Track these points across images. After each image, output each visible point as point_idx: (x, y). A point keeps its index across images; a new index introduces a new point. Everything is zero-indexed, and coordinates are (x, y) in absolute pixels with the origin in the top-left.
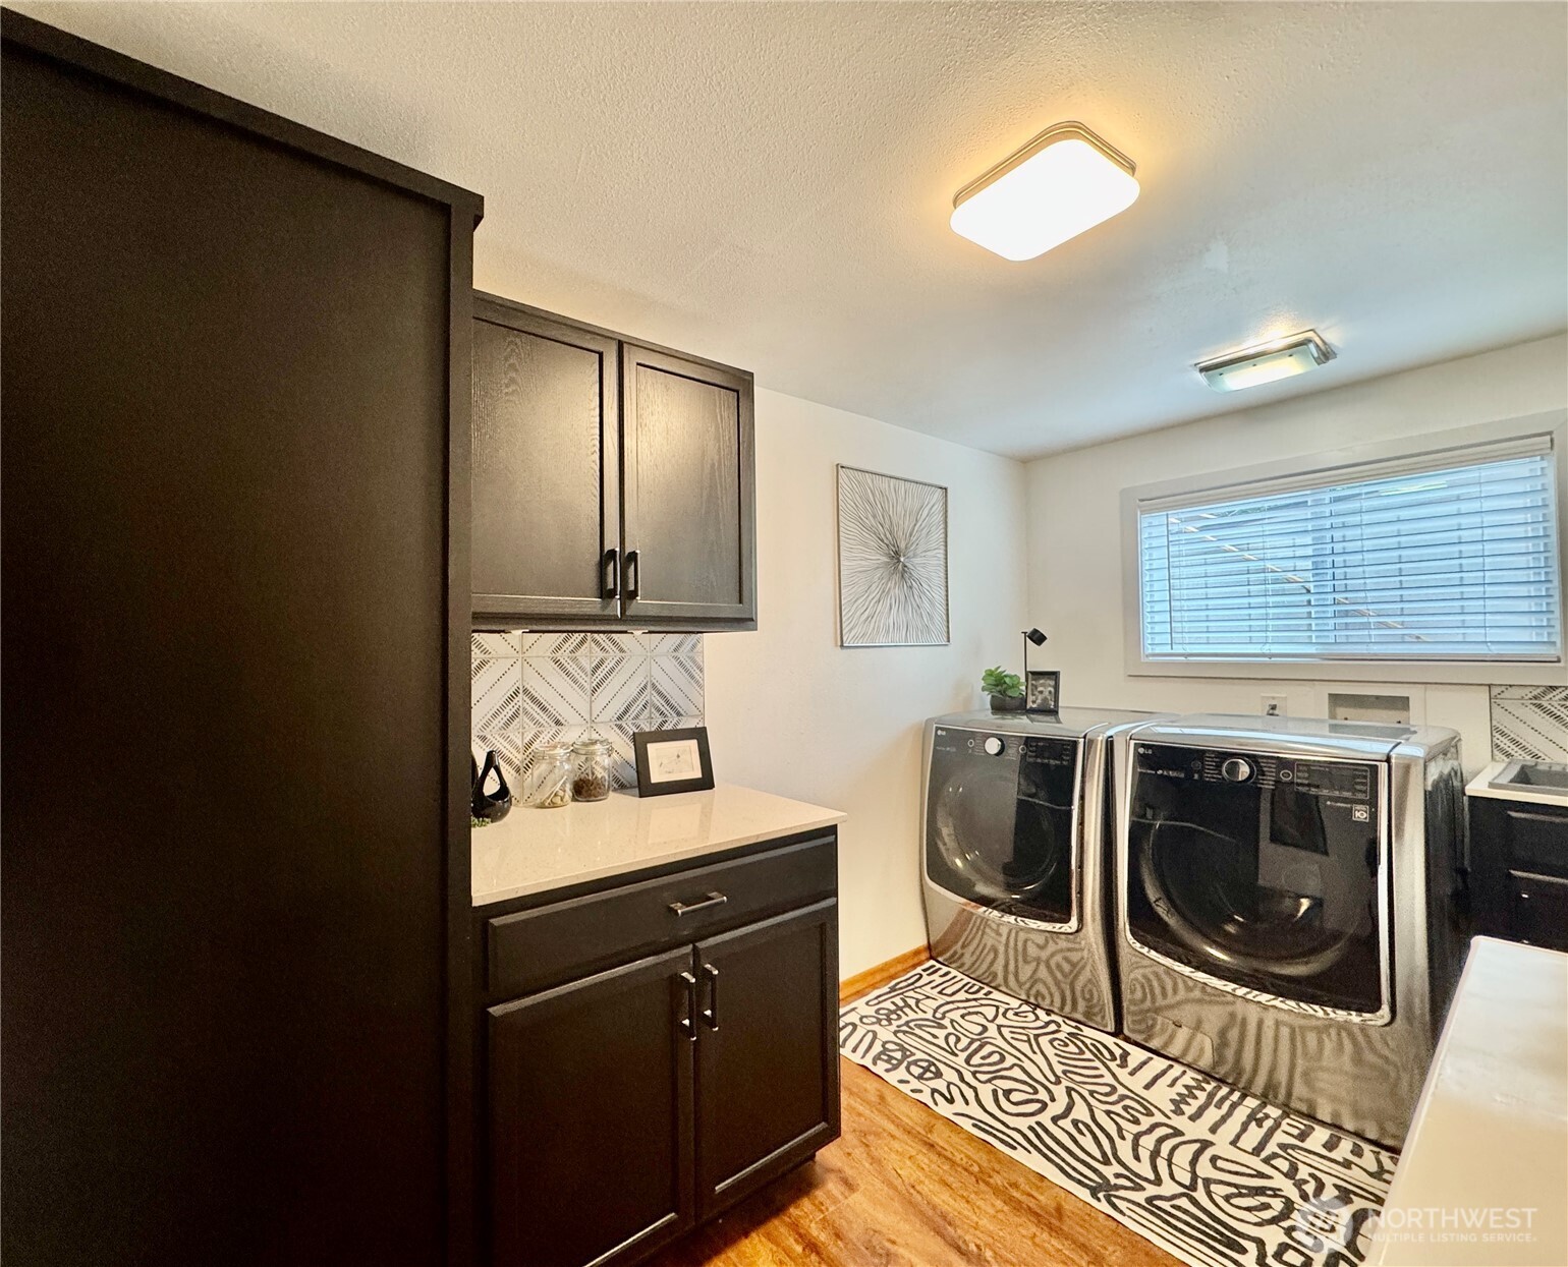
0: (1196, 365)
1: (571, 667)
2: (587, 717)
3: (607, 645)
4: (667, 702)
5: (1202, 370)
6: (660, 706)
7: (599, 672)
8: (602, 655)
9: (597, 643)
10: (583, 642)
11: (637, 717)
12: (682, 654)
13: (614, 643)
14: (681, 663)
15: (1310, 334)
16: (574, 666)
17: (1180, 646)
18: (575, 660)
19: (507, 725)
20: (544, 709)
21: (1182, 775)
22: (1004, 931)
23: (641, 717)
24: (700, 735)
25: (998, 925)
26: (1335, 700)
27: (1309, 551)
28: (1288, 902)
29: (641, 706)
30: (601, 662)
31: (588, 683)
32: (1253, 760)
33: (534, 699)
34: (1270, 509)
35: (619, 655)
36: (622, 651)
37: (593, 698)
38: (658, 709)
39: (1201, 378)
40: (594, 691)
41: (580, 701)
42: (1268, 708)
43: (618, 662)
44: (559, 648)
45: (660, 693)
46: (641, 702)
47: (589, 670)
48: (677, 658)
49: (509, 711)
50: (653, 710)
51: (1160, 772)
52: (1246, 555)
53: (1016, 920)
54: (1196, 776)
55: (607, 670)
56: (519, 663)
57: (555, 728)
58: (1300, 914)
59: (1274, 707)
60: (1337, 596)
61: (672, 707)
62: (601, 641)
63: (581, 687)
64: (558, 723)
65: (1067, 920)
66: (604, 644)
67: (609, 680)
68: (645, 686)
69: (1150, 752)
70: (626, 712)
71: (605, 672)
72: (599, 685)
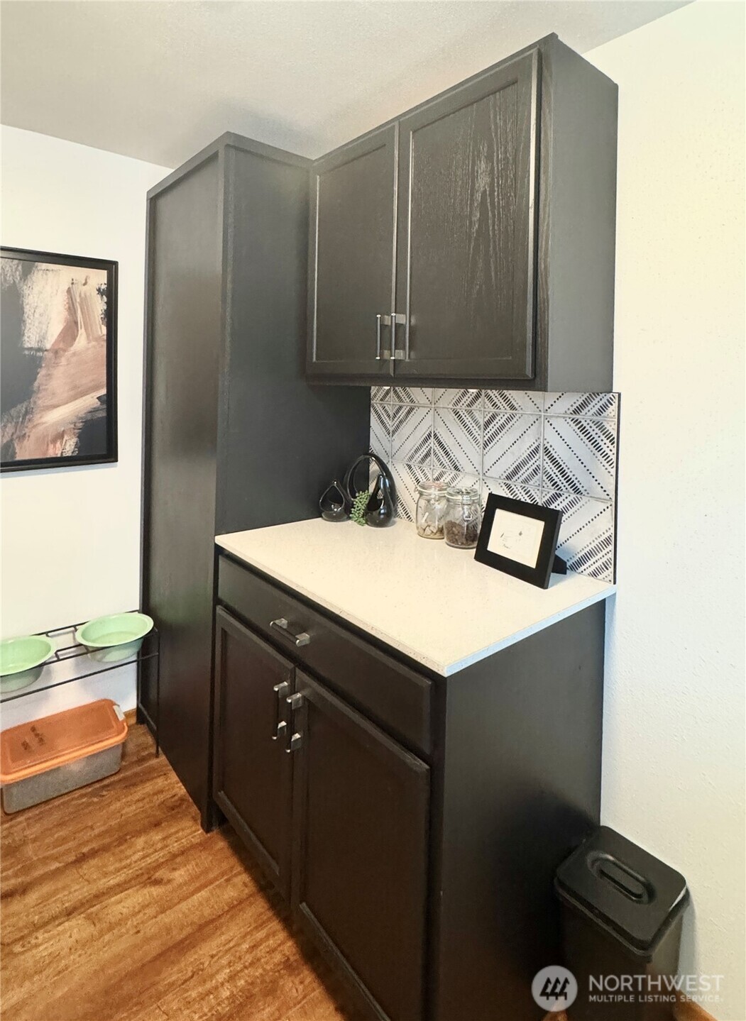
1: (468, 420)
2: (479, 468)
4: (563, 472)
6: (554, 476)
7: (491, 427)
8: (493, 410)
9: (490, 399)
10: (478, 396)
11: (526, 481)
12: (587, 416)
13: (505, 399)
14: (582, 429)
16: (470, 419)
18: (470, 413)
19: (423, 460)
20: (447, 454)
23: (531, 483)
29: (531, 470)
30: (493, 417)
31: (481, 436)
33: (440, 443)
35: (510, 412)
36: (512, 407)
37: (485, 452)
38: (551, 479)
40: (486, 445)
41: (473, 450)
43: (509, 420)
44: (459, 401)
45: (553, 460)
46: (531, 466)
47: (482, 423)
48: (577, 422)
49: (424, 451)
50: (545, 478)
55: (497, 426)
56: (432, 412)
57: (455, 472)
61: (568, 480)
62: (493, 397)
63: (475, 439)
64: (456, 468)
66: (496, 400)
67: (499, 436)
68: (537, 449)
70: (515, 472)
71: (495, 428)
72: (490, 440)
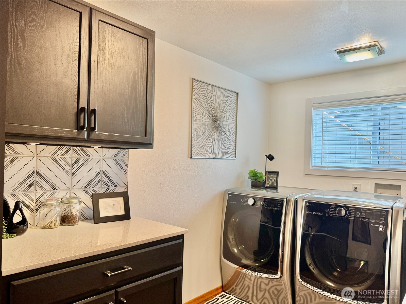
0: (336, 50)
1: (62, 162)
2: (69, 186)
3: (81, 152)
4: (110, 180)
5: (338, 52)
6: (107, 182)
7: (76, 165)
8: (78, 157)
9: (76, 151)
10: (68, 151)
11: (94, 186)
12: (119, 158)
13: (84, 151)
14: (117, 163)
15: (376, 43)
16: (63, 162)
17: (325, 164)
18: (64, 159)
19: (27, 189)
20: (47, 182)
21: (322, 214)
22: (253, 279)
23: (97, 187)
24: (125, 195)
25: (251, 276)
26: (378, 186)
27: (371, 128)
28: (357, 263)
29: (97, 181)
30: (78, 160)
31: (70, 170)
32: (347, 208)
33: (42, 177)
34: (359, 111)
35: (87, 157)
36: (88, 155)
37: (73, 177)
38: (105, 183)
39: (337, 56)
40: (73, 174)
41: (66, 178)
42: (354, 188)
43: (86, 161)
44: (56, 153)
45: (106, 176)
46: (97, 179)
47: (71, 163)
48: (115, 160)
49: (28, 182)
50: (103, 184)
51: (314, 213)
52: (350, 128)
53: (257, 274)
54: (327, 215)
55: (80, 164)
56: (34, 159)
57: (53, 191)
58: (360, 267)
59: (356, 188)
60: (380, 146)
61: (112, 182)
62: (78, 151)
63: (67, 172)
64: (54, 188)
65: (276, 273)
66: (79, 152)
67: (81, 169)
68: (99, 173)
69: (311, 205)
70: (89, 184)
71: (79, 165)
72: (76, 171)
